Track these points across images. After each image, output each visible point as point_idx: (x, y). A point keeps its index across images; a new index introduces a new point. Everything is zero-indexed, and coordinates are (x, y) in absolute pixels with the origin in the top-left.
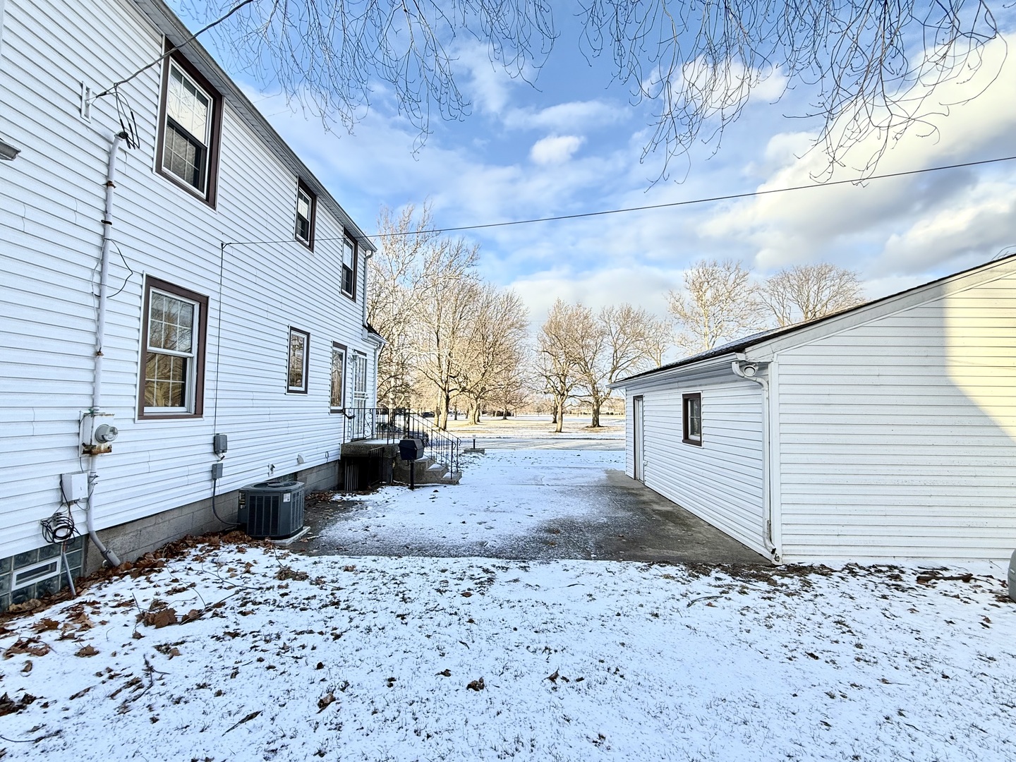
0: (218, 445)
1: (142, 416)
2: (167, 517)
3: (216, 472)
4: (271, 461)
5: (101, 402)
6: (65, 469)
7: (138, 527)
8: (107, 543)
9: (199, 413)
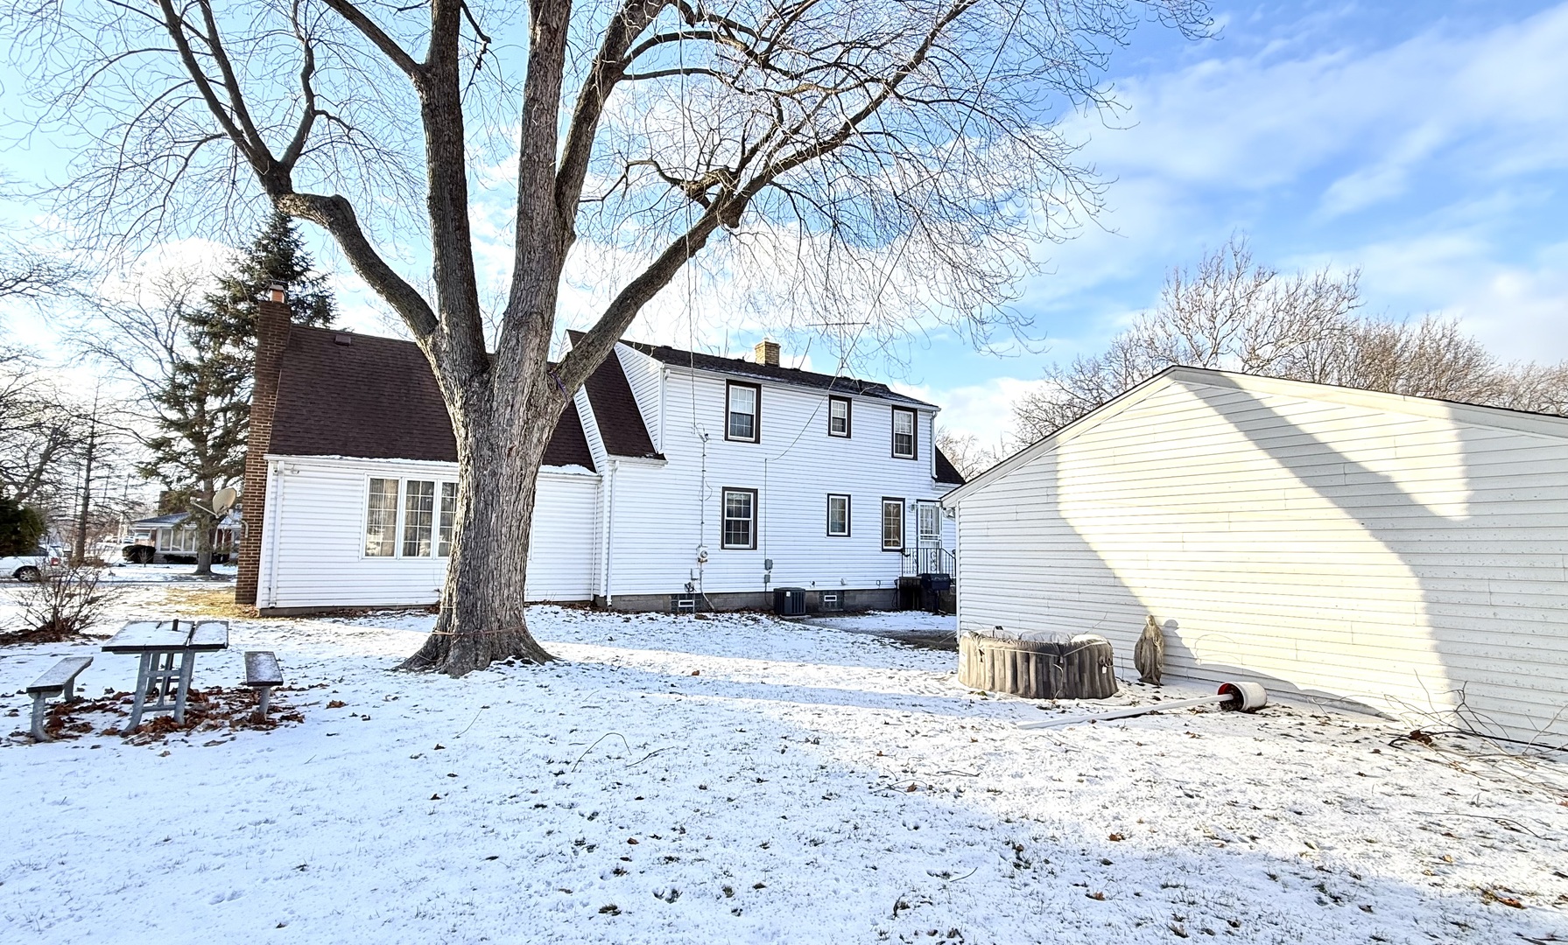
0: (768, 565)
1: (723, 548)
2: (740, 596)
3: (767, 579)
4: (813, 579)
5: (704, 542)
6: (693, 567)
7: (725, 596)
8: (710, 600)
9: (755, 548)
